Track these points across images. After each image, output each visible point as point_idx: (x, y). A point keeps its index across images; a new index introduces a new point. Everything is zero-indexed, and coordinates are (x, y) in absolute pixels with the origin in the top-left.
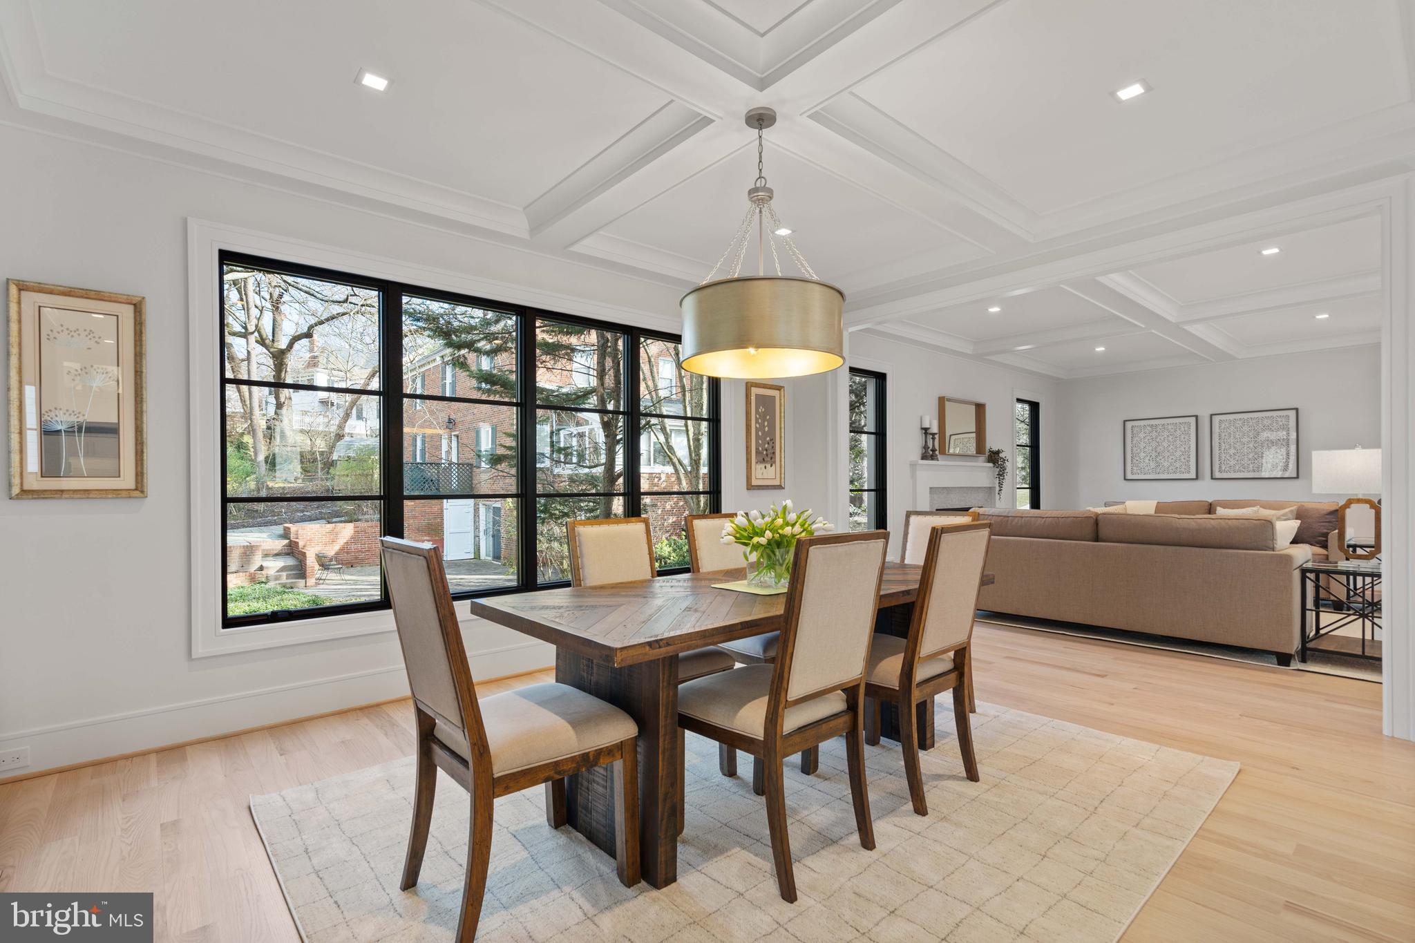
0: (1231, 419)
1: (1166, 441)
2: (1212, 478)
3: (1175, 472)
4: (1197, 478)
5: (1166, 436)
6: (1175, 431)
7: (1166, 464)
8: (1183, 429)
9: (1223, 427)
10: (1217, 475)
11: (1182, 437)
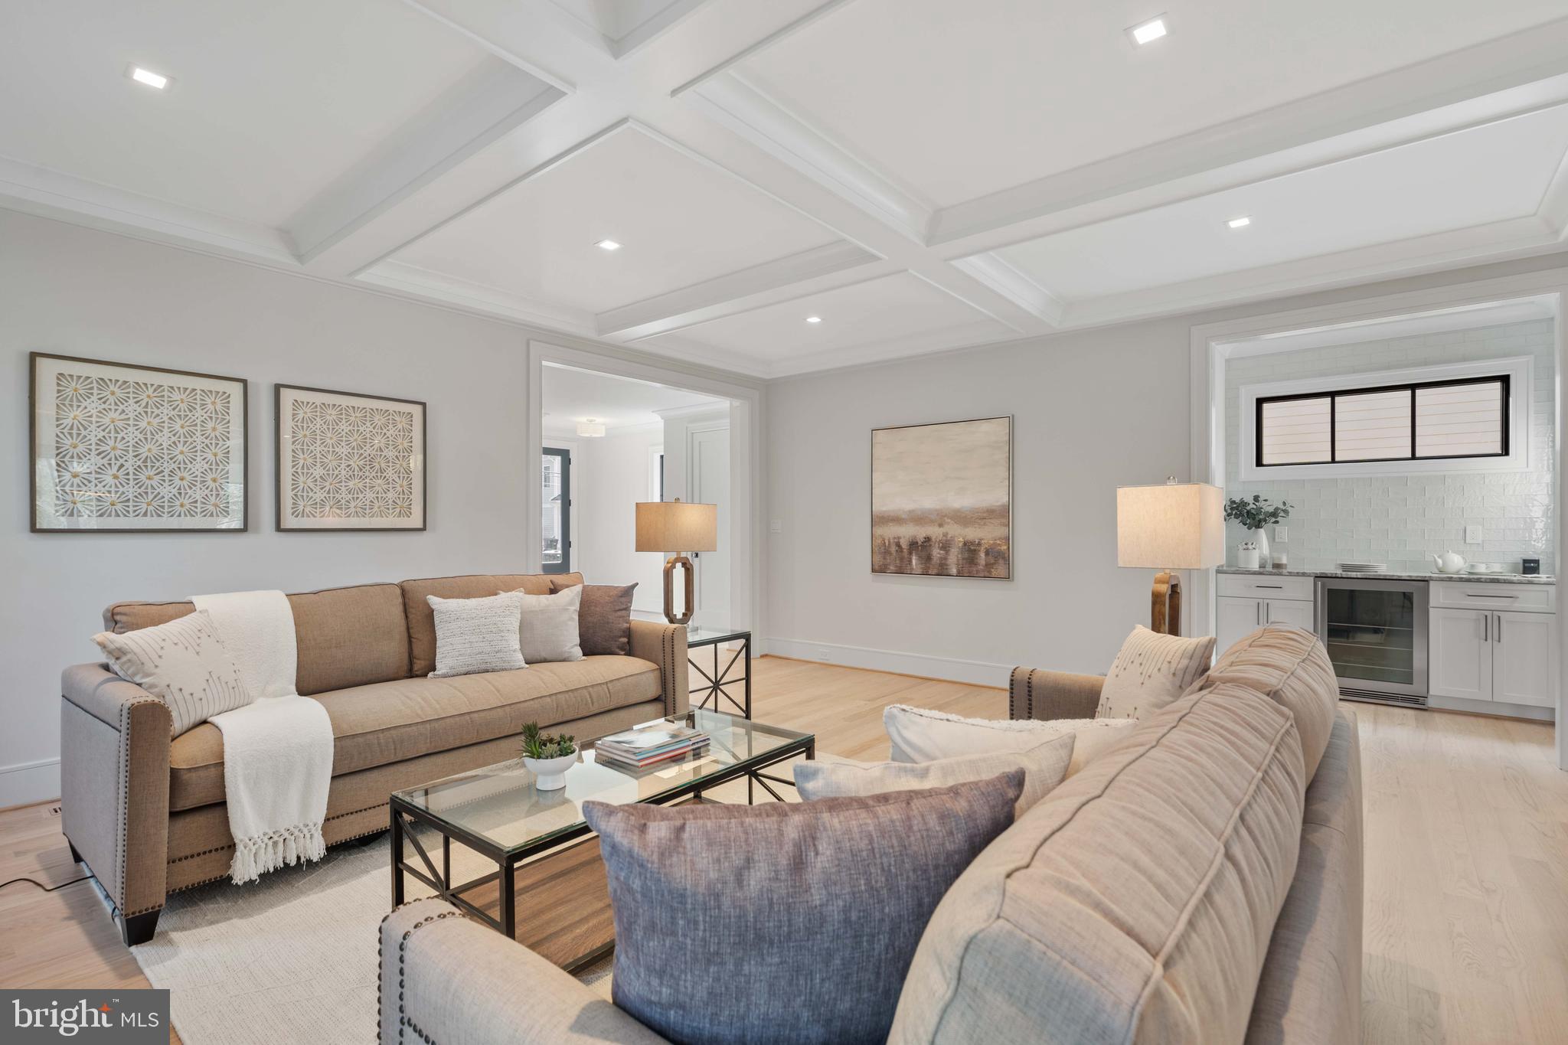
0: (318, 403)
1: (166, 430)
2: (279, 528)
3: (191, 513)
4: (244, 530)
5: (166, 419)
6: (191, 409)
7: (166, 491)
8: (210, 407)
9: (300, 417)
10: (289, 522)
11: (210, 425)
